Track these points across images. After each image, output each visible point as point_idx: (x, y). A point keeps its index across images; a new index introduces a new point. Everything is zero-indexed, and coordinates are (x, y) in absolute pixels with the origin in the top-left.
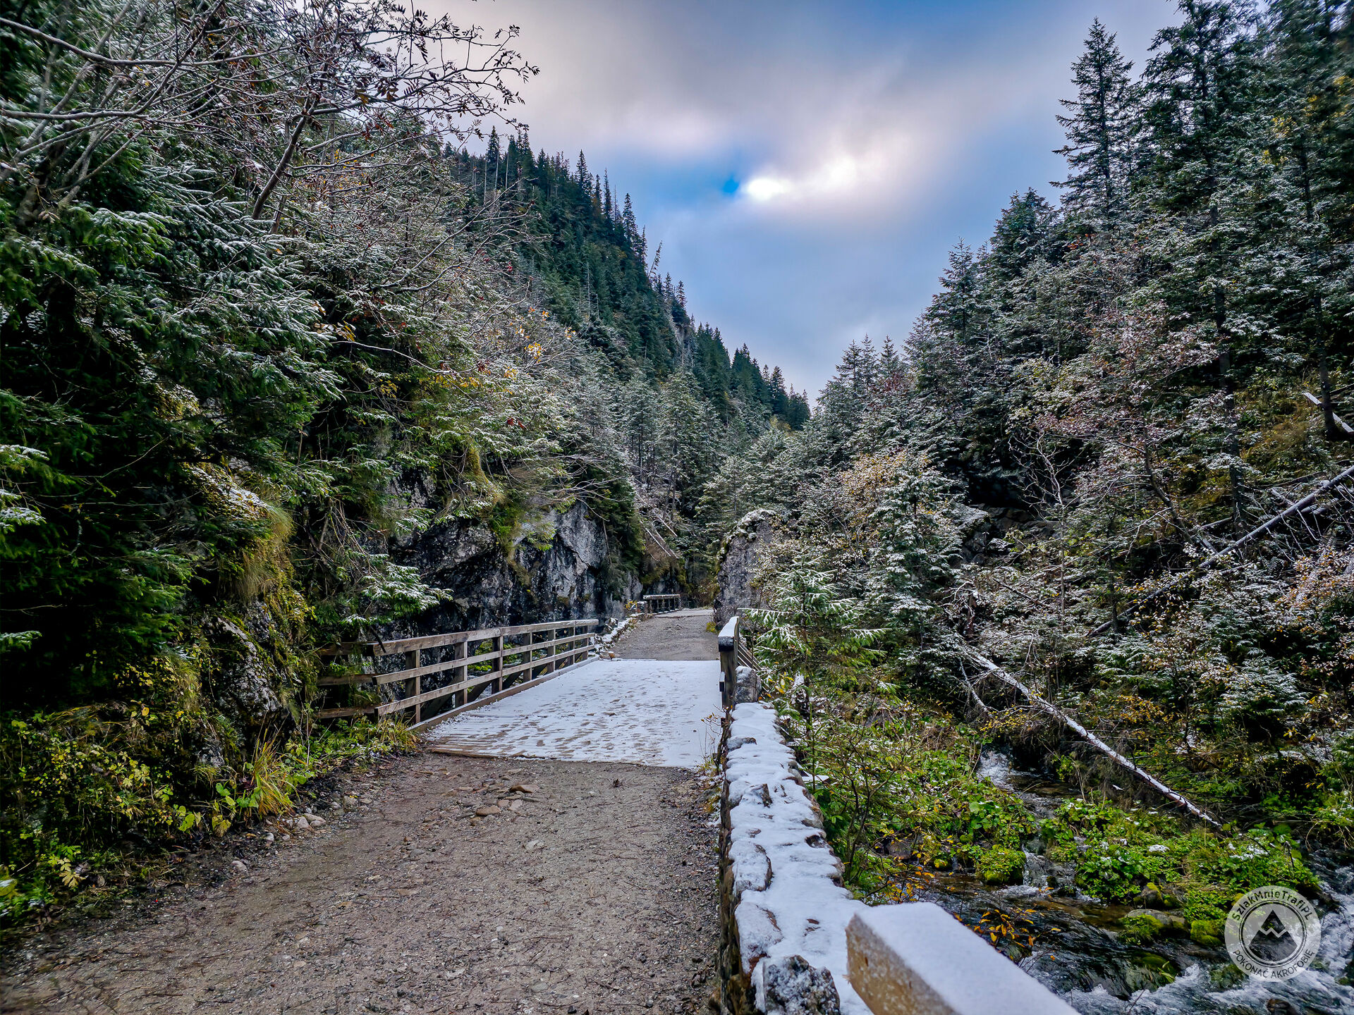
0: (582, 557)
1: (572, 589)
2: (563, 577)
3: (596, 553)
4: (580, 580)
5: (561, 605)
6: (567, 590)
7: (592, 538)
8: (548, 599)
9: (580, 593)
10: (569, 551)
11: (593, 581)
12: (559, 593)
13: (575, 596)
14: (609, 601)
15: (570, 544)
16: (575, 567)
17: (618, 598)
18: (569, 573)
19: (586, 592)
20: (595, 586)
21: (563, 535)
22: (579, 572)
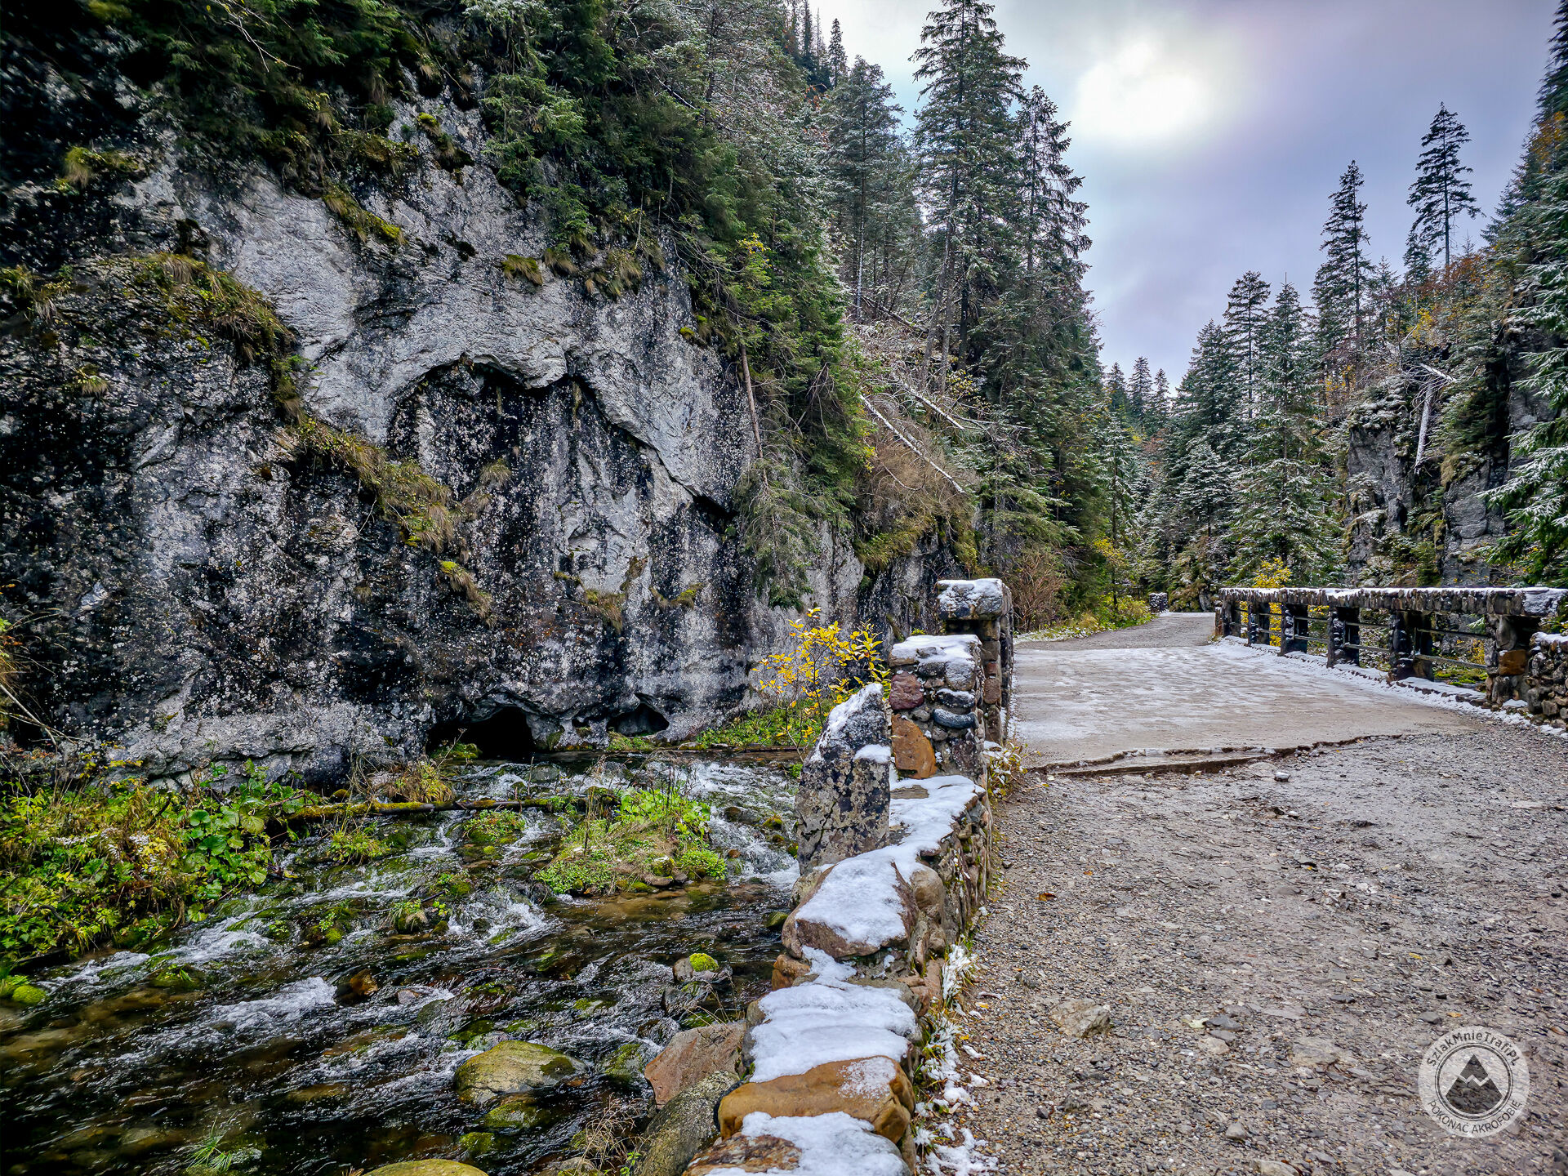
0: (673, 465)
1: (635, 567)
2: (603, 527)
3: (723, 459)
4: (665, 538)
5: (593, 617)
6: (616, 573)
7: (705, 402)
8: (540, 599)
9: (666, 585)
10: (626, 441)
11: (710, 545)
12: (589, 579)
13: (644, 589)
14: (758, 609)
15: (625, 415)
16: (646, 495)
17: (789, 601)
18: (625, 513)
19: (687, 578)
20: (719, 558)
21: (598, 380)
22: (663, 513)
